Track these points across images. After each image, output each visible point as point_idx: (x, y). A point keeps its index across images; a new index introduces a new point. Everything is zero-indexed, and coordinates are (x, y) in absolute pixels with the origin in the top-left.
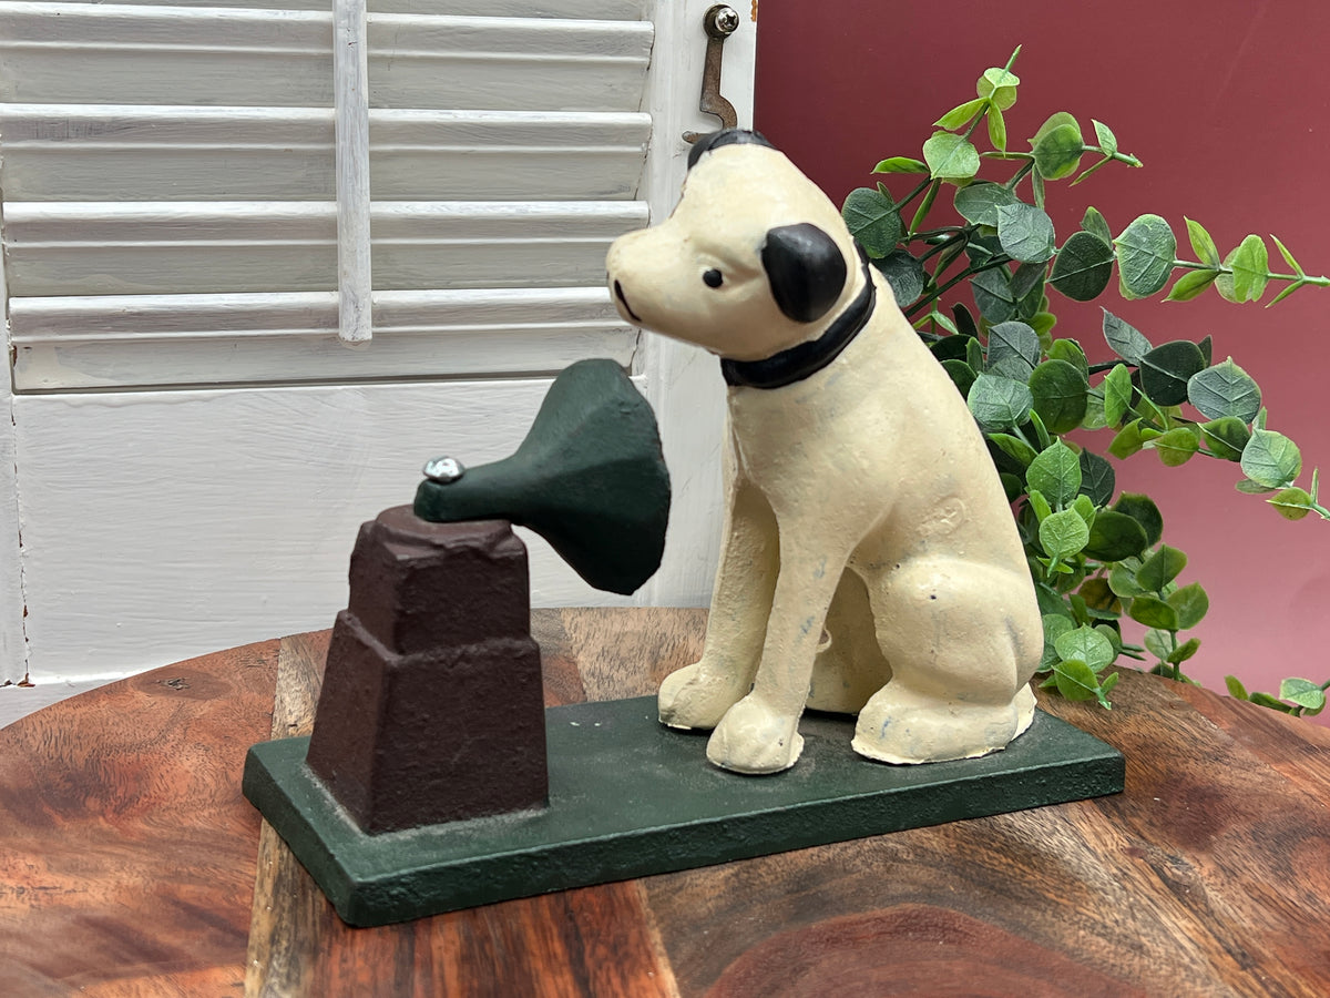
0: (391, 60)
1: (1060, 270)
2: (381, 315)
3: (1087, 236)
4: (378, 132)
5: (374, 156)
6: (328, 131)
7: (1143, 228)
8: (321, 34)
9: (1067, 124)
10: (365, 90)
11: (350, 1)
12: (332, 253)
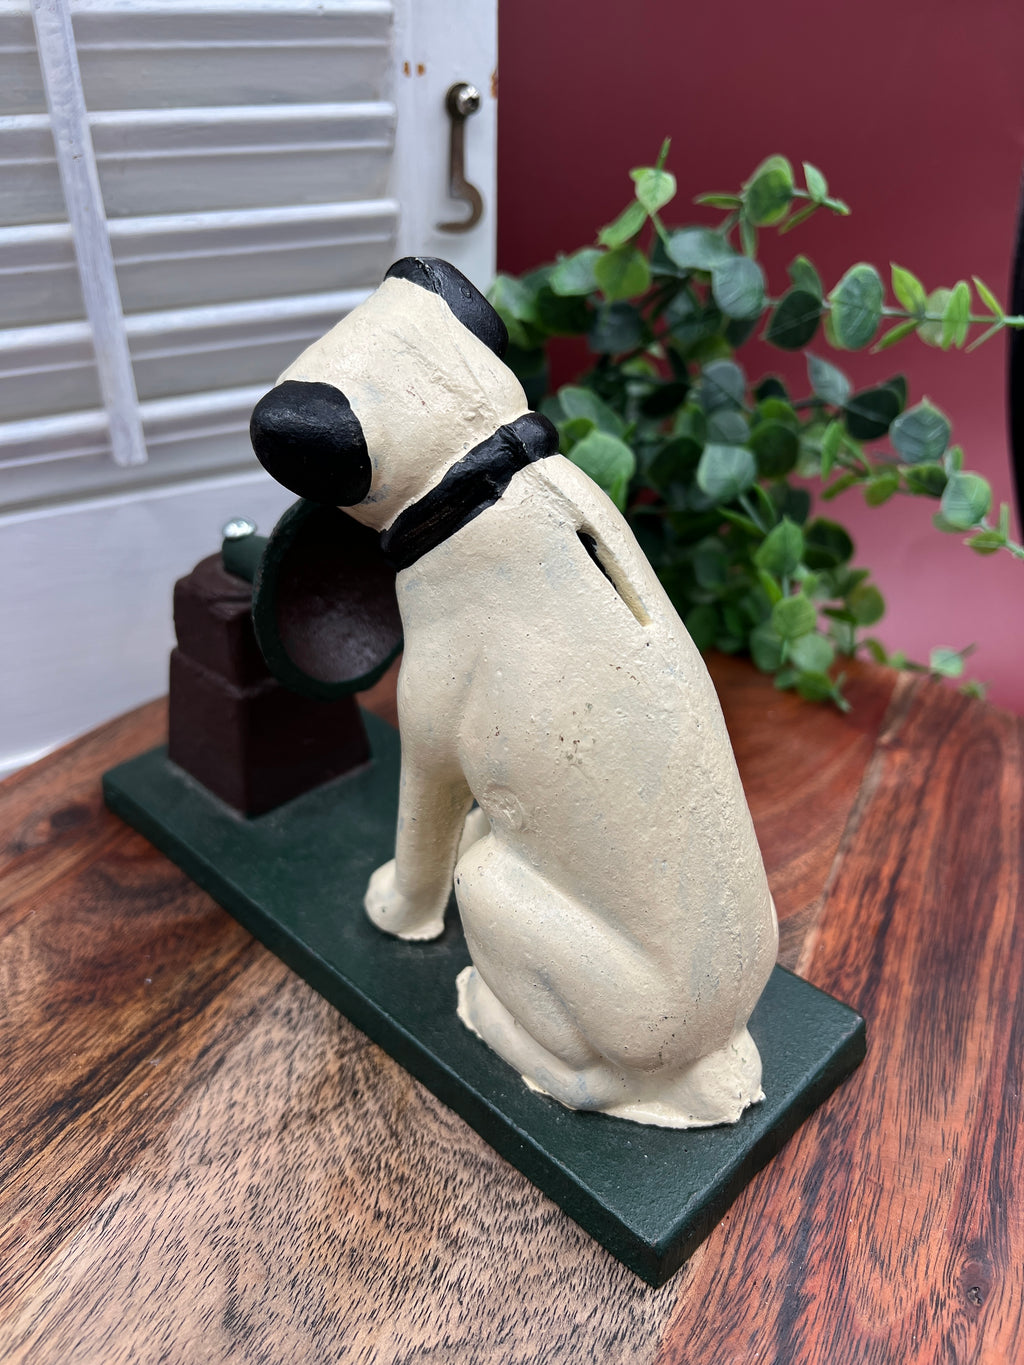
0: (123, 165)
1: (777, 322)
2: (151, 429)
3: (802, 292)
4: (120, 245)
5: (119, 271)
6: (64, 250)
7: (856, 280)
8: (44, 141)
9: (778, 167)
10: (99, 208)
11: (67, 107)
12: (92, 374)
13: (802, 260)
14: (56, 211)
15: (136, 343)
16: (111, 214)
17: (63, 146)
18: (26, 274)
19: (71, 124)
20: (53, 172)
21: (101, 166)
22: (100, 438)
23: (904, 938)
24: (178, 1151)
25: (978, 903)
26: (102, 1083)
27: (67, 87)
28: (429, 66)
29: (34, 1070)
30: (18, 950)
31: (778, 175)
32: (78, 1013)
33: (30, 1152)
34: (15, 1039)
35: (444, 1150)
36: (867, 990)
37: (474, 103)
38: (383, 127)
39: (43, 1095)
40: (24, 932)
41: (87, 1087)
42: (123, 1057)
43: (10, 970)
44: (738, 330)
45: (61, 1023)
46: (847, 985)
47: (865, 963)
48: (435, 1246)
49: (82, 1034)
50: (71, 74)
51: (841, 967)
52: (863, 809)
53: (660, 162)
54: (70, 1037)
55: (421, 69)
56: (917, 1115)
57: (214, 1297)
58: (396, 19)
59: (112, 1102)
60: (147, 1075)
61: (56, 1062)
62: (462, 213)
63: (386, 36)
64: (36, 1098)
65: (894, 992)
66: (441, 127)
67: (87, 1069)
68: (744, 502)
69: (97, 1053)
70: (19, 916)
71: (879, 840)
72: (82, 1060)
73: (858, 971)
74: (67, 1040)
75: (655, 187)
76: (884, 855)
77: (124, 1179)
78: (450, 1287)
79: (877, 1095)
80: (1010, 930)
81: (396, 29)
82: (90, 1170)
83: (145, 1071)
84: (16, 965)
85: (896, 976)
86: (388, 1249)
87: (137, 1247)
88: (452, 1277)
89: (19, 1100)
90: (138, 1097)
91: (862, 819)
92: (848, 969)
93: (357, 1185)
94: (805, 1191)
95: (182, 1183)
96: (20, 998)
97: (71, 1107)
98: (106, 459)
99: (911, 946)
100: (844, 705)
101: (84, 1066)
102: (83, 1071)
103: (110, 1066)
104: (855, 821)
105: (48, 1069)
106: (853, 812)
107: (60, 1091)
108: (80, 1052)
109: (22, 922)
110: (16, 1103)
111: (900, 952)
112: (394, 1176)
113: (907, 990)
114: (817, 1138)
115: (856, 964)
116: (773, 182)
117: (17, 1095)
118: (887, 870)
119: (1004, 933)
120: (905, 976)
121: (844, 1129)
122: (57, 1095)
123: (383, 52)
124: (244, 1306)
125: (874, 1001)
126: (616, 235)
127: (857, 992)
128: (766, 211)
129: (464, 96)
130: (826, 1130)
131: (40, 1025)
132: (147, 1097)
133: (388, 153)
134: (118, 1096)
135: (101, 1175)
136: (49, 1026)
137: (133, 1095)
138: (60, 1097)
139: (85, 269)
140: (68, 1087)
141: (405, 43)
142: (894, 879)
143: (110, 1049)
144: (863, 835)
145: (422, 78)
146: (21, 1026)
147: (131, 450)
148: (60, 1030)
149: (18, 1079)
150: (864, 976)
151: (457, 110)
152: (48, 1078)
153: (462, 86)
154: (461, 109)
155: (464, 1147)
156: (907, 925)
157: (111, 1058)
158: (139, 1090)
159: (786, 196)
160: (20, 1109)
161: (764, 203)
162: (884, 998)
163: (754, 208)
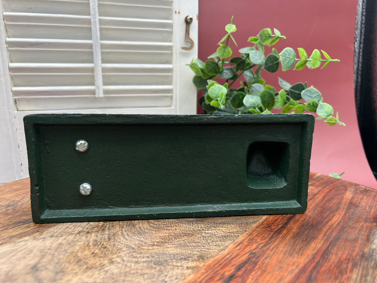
2: (106, 92)
3: (272, 55)
4: (103, 46)
5: (102, 53)
6: (91, 46)
7: (286, 51)
8: (88, 21)
10: (99, 38)
11: (93, 11)
12: (93, 77)
14: (90, 38)
15: (104, 70)
16: (102, 39)
17: (92, 23)
18: (82, 51)
19: (95, 18)
20: (90, 29)
21: (101, 29)
22: (93, 92)
24: (45, 234)
25: (327, 216)
28: (181, 12)
31: (267, 31)
33: (7, 229)
35: (122, 244)
36: (280, 229)
37: (191, 19)
38: (170, 25)
39: (19, 220)
46: (273, 227)
47: (281, 224)
48: (106, 262)
51: (273, 224)
53: (231, 22)
55: (179, 13)
56: (286, 256)
57: (33, 262)
58: (174, 2)
61: (27, 215)
62: (189, 46)
63: (172, 6)
65: (289, 230)
66: (184, 25)
68: (257, 109)
77: (27, 237)
78: (104, 271)
79: (273, 250)
80: (337, 223)
81: (174, 4)
82: (19, 234)
85: (292, 228)
86: (91, 260)
87: (19, 250)
88: (106, 269)
92: (275, 224)
93: (91, 247)
95: (42, 239)
97: (24, 223)
99: (300, 222)
105: (24, 216)
110: (11, 220)
111: (295, 223)
112: (103, 246)
113: (294, 230)
114: (247, 257)
116: (266, 33)
117: (13, 219)
119: (335, 223)
120: (295, 228)
121: (258, 257)
123: (170, 10)
124: (39, 265)
125: (281, 231)
127: (277, 229)
128: (264, 40)
129: (189, 18)
130: (251, 256)
131: (28, 208)
133: (172, 32)
135: (21, 236)
138: (23, 221)
139: (94, 52)
140: (27, 219)
141: (175, 7)
145: (180, 14)
146: (24, 208)
147: (100, 94)
149: (15, 216)
150: (280, 226)
153: (188, 16)
154: (189, 21)
155: (128, 244)
159: (270, 37)
160: (11, 222)
161: (264, 38)
162: (285, 231)
163: (261, 39)
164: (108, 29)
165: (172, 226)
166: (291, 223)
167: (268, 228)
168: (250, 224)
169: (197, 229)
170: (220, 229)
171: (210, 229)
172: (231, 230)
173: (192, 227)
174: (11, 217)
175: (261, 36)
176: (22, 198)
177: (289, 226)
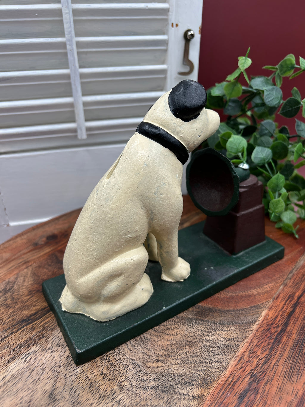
0: (83, 52)
1: (283, 109)
2: (89, 129)
3: (293, 99)
4: (82, 76)
5: (82, 83)
6: (68, 77)
8: (63, 45)
9: (291, 58)
10: (77, 65)
11: (70, 35)
12: (73, 112)
13: (295, 88)
14: (66, 65)
15: (85, 104)
16: (81, 67)
17: (68, 47)
18: (58, 83)
19: (70, 40)
20: (66, 54)
21: (79, 53)
23: (298, 318)
24: (52, 341)
26: (37, 316)
27: (70, 30)
28: (179, 24)
29: (21, 309)
30: (27, 274)
31: (290, 60)
32: (37, 294)
33: (13, 332)
34: (19, 299)
35: (127, 358)
36: (279, 334)
37: (192, 36)
38: (164, 43)
39: (21, 316)
40: (30, 269)
41: (33, 317)
42: (45, 310)
43: (24, 279)
44: (271, 110)
45: (32, 297)
46: (273, 331)
47: (281, 324)
48: (116, 387)
49: (36, 301)
50: (71, 26)
51: (272, 324)
52: (294, 272)
53: (247, 55)
54: (33, 301)
55: (177, 25)
56: (286, 380)
57: (48, 387)
58: (170, 10)
59: (39, 322)
60: (50, 316)
61: (27, 307)
62: (187, 69)
63: (167, 15)
64: (19, 317)
65: (289, 337)
66: (182, 43)
67: (35, 311)
68: (266, 165)
69: (39, 307)
70: (30, 264)
71: (297, 283)
72: (34, 308)
73: (278, 326)
74: (32, 302)
75: (245, 63)
76: (298, 288)
77: (35, 346)
78: (117, 402)
79: (273, 371)
81: (170, 13)
82: (27, 341)
83: (50, 315)
84: (26, 277)
85: (291, 331)
86: (102, 385)
87: (32, 367)
88: (118, 399)
89: (15, 317)
90: (46, 322)
91: (293, 275)
92: (274, 325)
93: (98, 363)
94: (239, 398)
95: (50, 351)
96: (24, 287)
97: (27, 322)
98: (76, 137)
99: (300, 321)
100: (297, 236)
101: (34, 310)
102: (34, 312)
103: (41, 312)
104: (291, 275)
105: (25, 309)
106: (291, 272)
107: (26, 316)
108: (34, 306)
109: (31, 266)
110: (14, 317)
111: (295, 323)
112: (110, 363)
113: (294, 336)
114: (248, 381)
115: (278, 324)
116: (288, 63)
117: (15, 315)
118: (297, 294)
120: (295, 332)
121: (258, 380)
122: (25, 317)
123: (166, 20)
124: (56, 392)
125: (281, 338)
126: (231, 78)
127: (276, 334)
128: (285, 72)
129: (189, 33)
130: (252, 379)
131: (26, 296)
132: (48, 323)
133: (166, 51)
134: (41, 321)
135: (29, 344)
136: (29, 297)
137: (45, 322)
138: (25, 318)
139: (72, 82)
140: (28, 316)
141: (172, 18)
142: (299, 298)
143: (43, 307)
144: (292, 281)
145: (177, 28)
146: (21, 296)
147: (83, 135)
148: (31, 299)
149: (16, 310)
150: (280, 329)
151: (187, 38)
152: (24, 312)
153: (189, 30)
155: (133, 358)
156: (300, 314)
157: (42, 309)
158: (47, 320)
159: (293, 67)
160: (14, 320)
161: (285, 69)
162: (285, 338)
163: (281, 70)
164: (87, 53)
165: (173, 328)
166: (290, 323)
167: (268, 333)
168: (249, 326)
169: (197, 333)
170: (221, 333)
171: (211, 334)
172: (231, 336)
173: (192, 329)
174: (13, 312)
175: (282, 66)
176: (15, 276)
177: (289, 328)
